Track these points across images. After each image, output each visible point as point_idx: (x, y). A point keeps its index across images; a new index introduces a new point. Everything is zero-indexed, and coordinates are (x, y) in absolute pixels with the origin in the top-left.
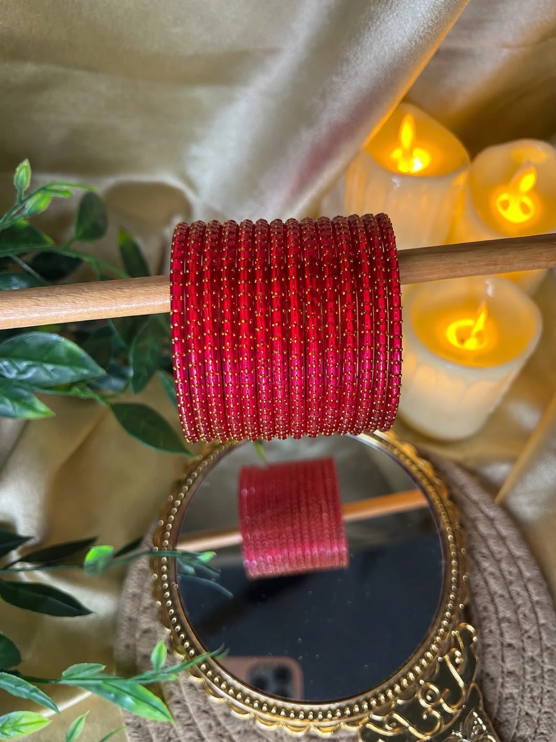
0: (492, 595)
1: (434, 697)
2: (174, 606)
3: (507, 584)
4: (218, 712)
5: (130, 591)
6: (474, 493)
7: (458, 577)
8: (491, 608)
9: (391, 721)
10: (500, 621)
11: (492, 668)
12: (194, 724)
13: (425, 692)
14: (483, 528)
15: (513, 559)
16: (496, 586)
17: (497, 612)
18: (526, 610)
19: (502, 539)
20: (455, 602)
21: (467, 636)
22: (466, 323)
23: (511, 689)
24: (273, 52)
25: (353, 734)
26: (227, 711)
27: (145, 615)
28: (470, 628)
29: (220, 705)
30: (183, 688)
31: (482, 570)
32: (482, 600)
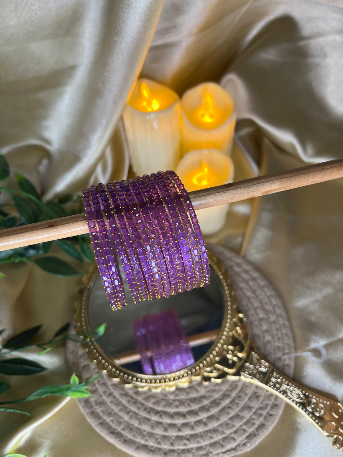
0: (249, 299)
1: (233, 351)
2: (95, 348)
3: (254, 292)
4: (131, 392)
5: (71, 349)
6: (228, 254)
7: (230, 294)
8: (249, 304)
9: (215, 369)
10: (255, 309)
11: (257, 331)
12: (120, 402)
13: (228, 351)
14: (237, 269)
15: (254, 279)
16: (249, 294)
17: (252, 305)
18: (266, 300)
19: (246, 272)
20: (232, 306)
21: (241, 320)
22: (200, 175)
23: (268, 338)
24: (73, 68)
25: (199, 381)
26: (136, 390)
27: (82, 359)
28: (241, 315)
29: (130, 389)
30: (110, 388)
31: (241, 289)
32: (244, 302)
